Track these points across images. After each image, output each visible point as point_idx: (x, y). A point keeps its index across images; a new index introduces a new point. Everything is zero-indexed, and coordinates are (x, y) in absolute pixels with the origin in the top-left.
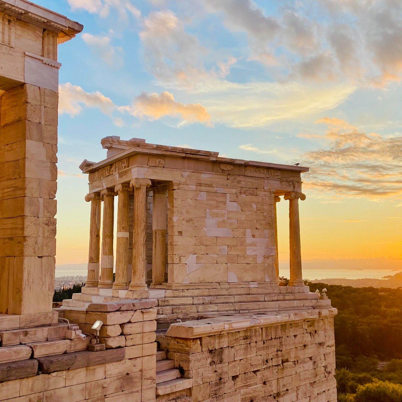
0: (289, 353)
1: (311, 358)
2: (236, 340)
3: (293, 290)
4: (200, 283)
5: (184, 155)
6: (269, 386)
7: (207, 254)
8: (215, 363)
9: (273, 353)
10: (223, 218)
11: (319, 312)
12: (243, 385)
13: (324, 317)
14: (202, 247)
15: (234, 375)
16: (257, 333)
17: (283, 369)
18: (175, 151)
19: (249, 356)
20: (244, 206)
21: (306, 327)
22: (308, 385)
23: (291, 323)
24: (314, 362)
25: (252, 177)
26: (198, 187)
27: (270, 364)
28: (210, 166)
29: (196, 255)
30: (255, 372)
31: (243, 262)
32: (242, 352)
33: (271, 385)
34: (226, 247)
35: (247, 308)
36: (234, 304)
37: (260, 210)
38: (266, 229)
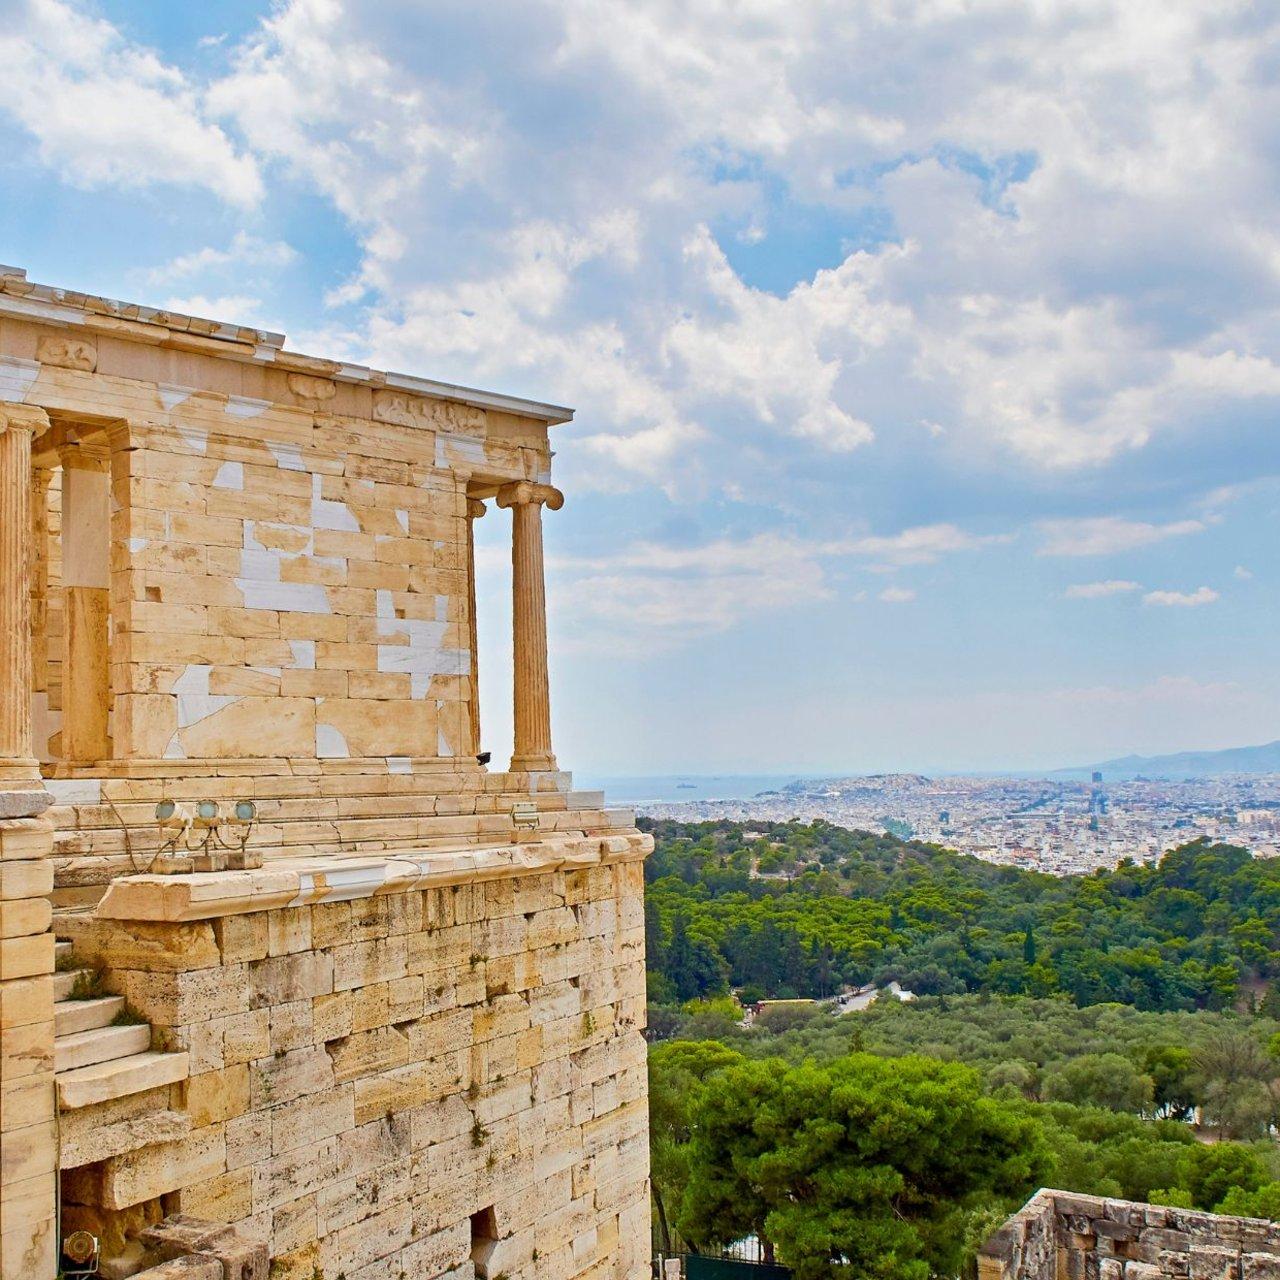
0: (508, 968)
1: (575, 981)
2: (340, 926)
3: (523, 782)
4: (226, 757)
5: (165, 335)
6: (447, 1066)
7: (247, 665)
8: (267, 1000)
9: (458, 969)
10: (302, 552)
11: (602, 846)
12: (363, 1068)
13: (614, 858)
14: (230, 640)
15: (331, 1039)
16: (410, 907)
17: (490, 1015)
18: (134, 318)
19: (383, 978)
20: (368, 516)
21: (562, 890)
22: (567, 1061)
23: (518, 876)
24: (586, 993)
25: (396, 425)
26: (217, 447)
27: (450, 1000)
28: (257, 380)
29: (209, 668)
30: (400, 1026)
31: (365, 692)
32: (360, 964)
33: (454, 1066)
34: (310, 646)
35: (379, 835)
36: (337, 823)
37: (421, 532)
38: (439, 592)
